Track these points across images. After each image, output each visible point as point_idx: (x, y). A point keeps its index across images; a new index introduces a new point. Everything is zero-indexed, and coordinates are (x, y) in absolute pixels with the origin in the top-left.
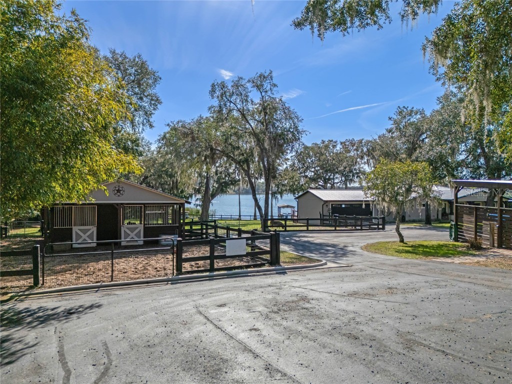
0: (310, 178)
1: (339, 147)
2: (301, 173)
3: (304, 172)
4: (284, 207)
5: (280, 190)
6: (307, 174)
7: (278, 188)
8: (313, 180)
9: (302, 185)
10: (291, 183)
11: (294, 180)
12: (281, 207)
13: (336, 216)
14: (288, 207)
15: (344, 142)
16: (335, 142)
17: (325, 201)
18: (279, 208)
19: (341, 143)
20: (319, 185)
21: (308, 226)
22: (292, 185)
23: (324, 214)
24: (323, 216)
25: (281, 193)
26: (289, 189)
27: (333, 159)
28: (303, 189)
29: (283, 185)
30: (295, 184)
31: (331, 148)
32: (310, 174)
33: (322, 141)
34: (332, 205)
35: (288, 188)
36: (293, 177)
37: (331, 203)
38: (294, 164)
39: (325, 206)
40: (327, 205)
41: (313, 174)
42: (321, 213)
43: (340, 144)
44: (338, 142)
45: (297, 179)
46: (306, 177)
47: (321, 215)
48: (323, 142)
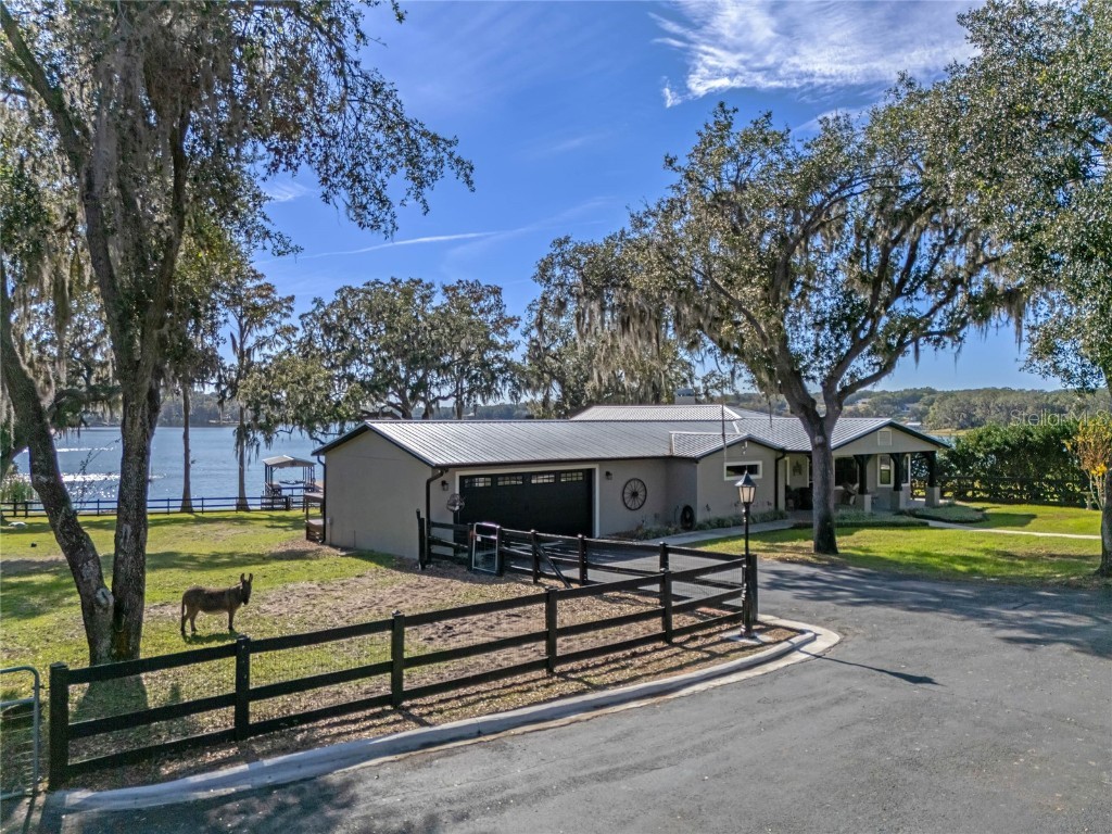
0: (362, 383)
1: (439, 300)
2: (334, 366)
3: (345, 364)
4: (281, 465)
5: (262, 420)
6: (353, 370)
7: (257, 410)
8: (374, 388)
9: (338, 403)
10: (301, 398)
11: (311, 386)
12: (272, 466)
13: (492, 531)
14: (294, 463)
15: (454, 289)
16: (429, 287)
17: (438, 467)
18: (269, 468)
19: (446, 290)
20: (390, 404)
21: (396, 665)
22: (305, 402)
23: (434, 518)
24: (431, 524)
25: (268, 429)
26: (296, 418)
27: (433, 328)
28: (341, 417)
29: (275, 403)
30: (313, 400)
31: (418, 301)
32: (360, 370)
33: (393, 280)
34: (462, 478)
35: (291, 413)
36: (309, 377)
37: (458, 474)
38: (311, 338)
39: (435, 485)
40: (444, 483)
41: (371, 370)
42: (423, 515)
43: (442, 291)
44: (437, 287)
45: (322, 384)
46: (351, 378)
47: (421, 521)
48: (396, 282)
